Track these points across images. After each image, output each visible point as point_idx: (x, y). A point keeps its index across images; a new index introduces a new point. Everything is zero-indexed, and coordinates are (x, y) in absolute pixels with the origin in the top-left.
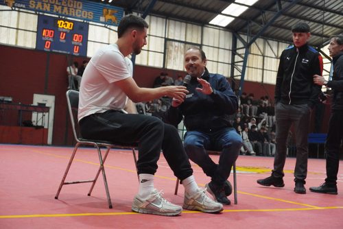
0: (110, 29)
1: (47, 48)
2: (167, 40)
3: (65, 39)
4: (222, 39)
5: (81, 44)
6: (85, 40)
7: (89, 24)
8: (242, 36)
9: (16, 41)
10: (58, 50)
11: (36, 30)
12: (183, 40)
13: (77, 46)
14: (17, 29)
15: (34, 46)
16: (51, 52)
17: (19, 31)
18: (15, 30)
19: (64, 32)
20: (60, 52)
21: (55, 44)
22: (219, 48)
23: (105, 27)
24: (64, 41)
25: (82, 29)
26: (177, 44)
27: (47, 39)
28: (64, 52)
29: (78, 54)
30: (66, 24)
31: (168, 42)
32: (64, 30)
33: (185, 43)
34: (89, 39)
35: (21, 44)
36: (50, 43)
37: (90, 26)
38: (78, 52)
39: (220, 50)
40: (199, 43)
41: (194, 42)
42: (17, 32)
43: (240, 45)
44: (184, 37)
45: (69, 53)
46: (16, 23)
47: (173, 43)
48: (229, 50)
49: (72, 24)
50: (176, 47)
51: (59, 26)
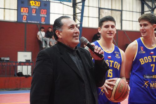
0: (63, 4)
1: (24, 21)
2: (100, 9)
3: (36, 13)
4: (135, 6)
5: (46, 16)
6: (48, 13)
7: (50, 2)
8: (147, 2)
9: (4, 17)
10: (32, 21)
11: (17, 9)
12: (110, 8)
13: (43, 17)
14: (4, 9)
15: (16, 20)
16: (27, 23)
17: (6, 10)
18: (3, 9)
19: (34, 9)
20: (33, 22)
21: (29, 17)
22: (133, 12)
23: (60, 3)
24: (35, 15)
25: (46, 6)
26: (106, 11)
27: (24, 14)
28: (36, 22)
29: (44, 23)
30: (36, 3)
31: (101, 10)
32: (35, 7)
33: (112, 10)
34: (51, 12)
35: (7, 19)
36: (26, 16)
37: (51, 3)
38: (45, 21)
39: (134, 13)
40: (120, 9)
41: (117, 9)
42: (4, 11)
43: (146, 9)
44: (111, 6)
45: (39, 22)
46: (3, 5)
47: (104, 10)
48: (140, 12)
49: (40, 3)
50: (106, 13)
51: (31, 5)
